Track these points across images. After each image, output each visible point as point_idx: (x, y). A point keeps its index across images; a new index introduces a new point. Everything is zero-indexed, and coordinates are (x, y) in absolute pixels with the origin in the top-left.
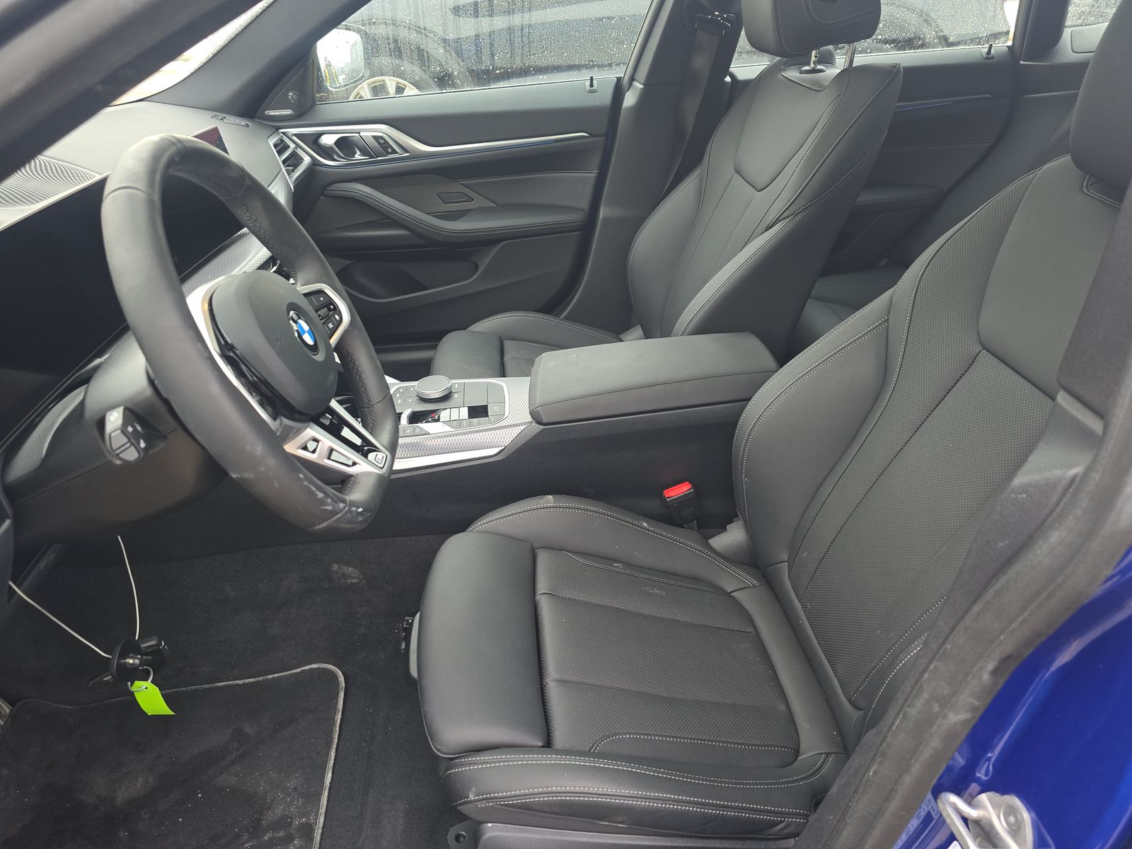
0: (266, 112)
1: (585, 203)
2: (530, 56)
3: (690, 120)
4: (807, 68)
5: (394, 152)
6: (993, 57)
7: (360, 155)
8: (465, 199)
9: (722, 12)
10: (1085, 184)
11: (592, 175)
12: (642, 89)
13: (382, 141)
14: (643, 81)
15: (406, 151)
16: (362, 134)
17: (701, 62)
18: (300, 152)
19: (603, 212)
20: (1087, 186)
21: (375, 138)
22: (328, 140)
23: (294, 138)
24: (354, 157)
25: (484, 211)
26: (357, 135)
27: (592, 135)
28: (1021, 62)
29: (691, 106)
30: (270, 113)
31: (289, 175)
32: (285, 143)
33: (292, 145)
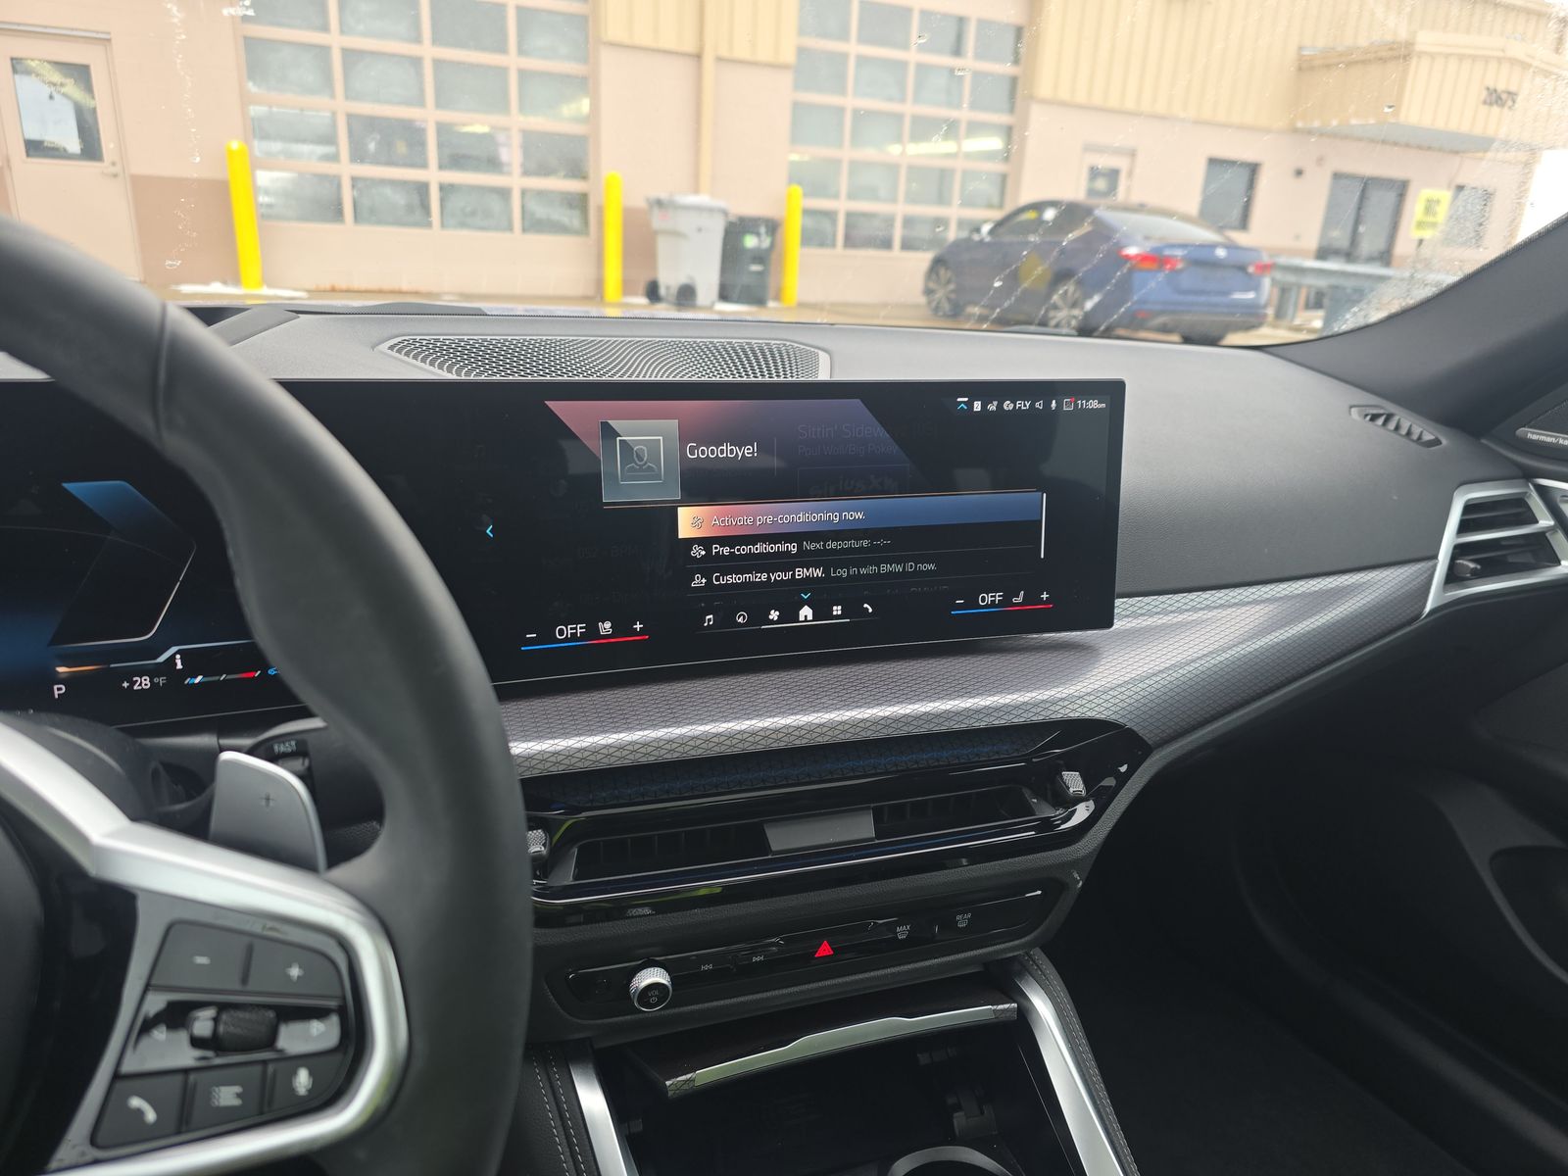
0: (1521, 431)
30: (1530, 436)
31: (1453, 577)
32: (1529, 509)
33: (1545, 521)
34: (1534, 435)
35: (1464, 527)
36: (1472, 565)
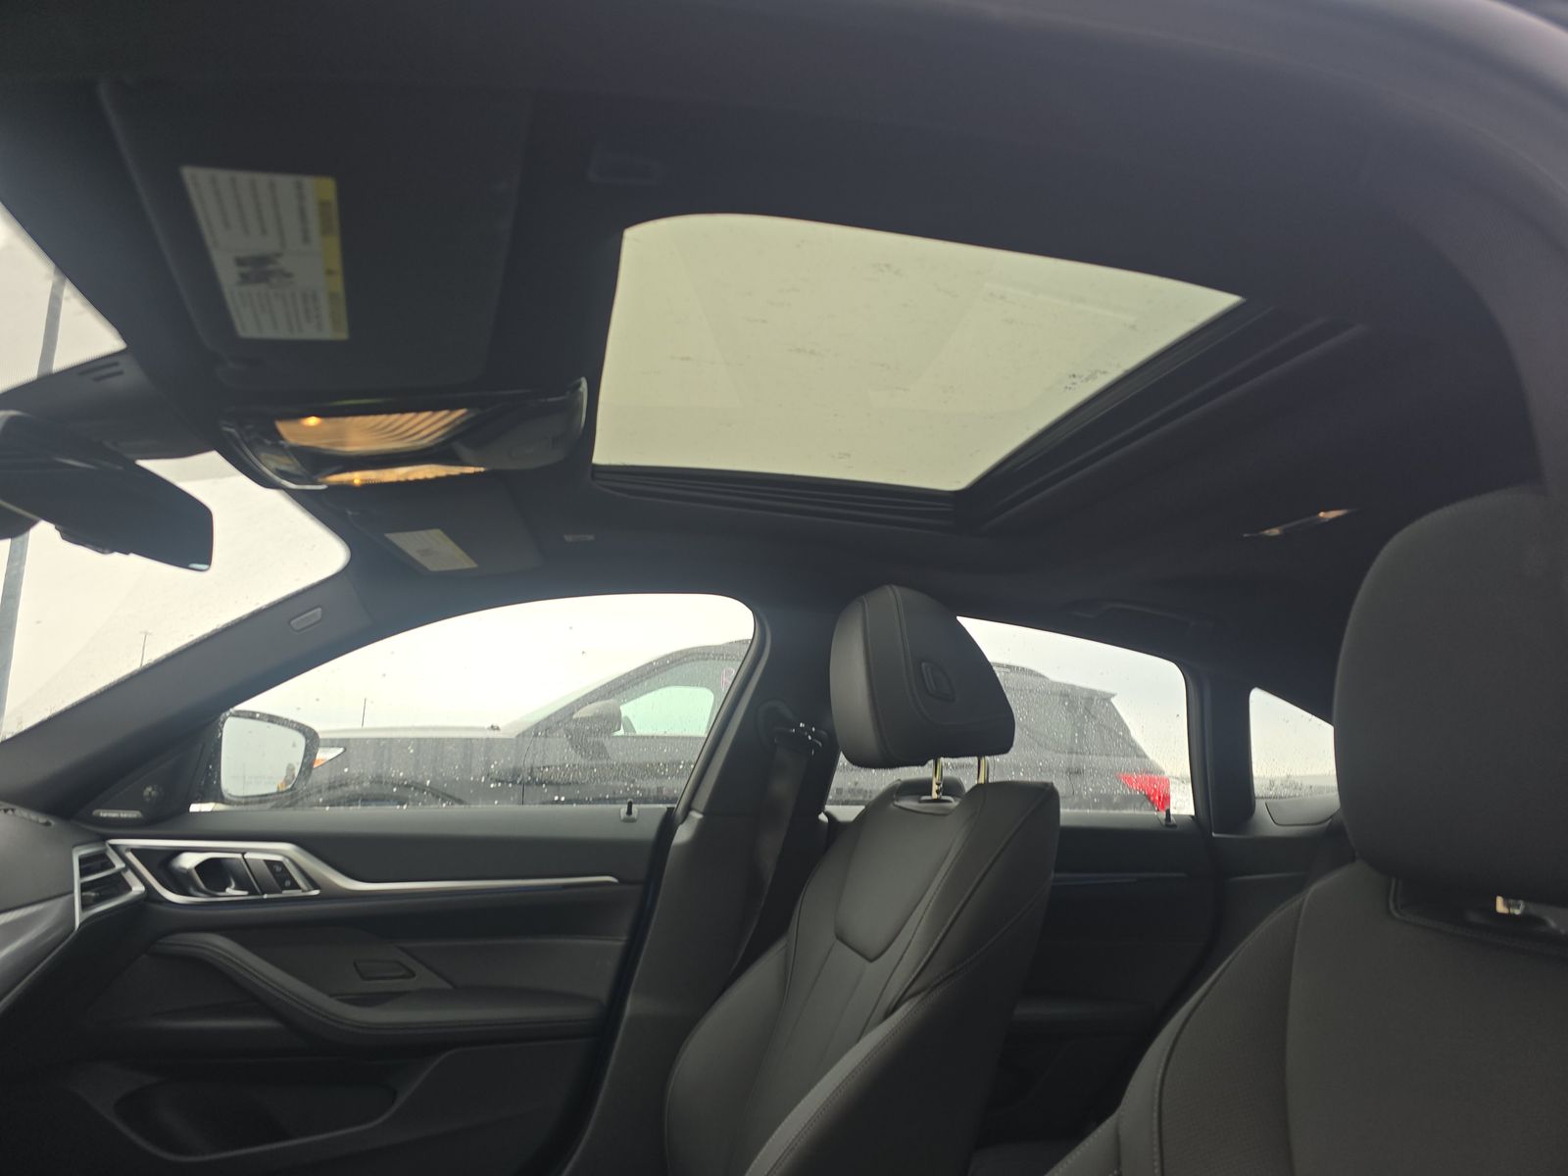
0: (95, 813)
1: (602, 991)
2: (544, 768)
3: (769, 865)
4: (928, 798)
5: (295, 886)
6: (1174, 826)
7: (236, 889)
8: (401, 974)
9: (809, 724)
10: (1392, 906)
11: (617, 943)
12: (701, 820)
13: (278, 869)
14: (702, 809)
15: (315, 886)
16: (247, 856)
17: (783, 788)
18: (130, 876)
19: (630, 1007)
20: (1396, 908)
21: (269, 863)
22: (189, 861)
23: (130, 856)
24: (224, 890)
25: (430, 996)
26: (239, 856)
27: (622, 881)
28: (1214, 834)
29: (771, 847)
30: (101, 815)
31: (85, 906)
32: (109, 860)
33: (119, 865)
34: (104, 814)
35: (83, 873)
36: (93, 894)
